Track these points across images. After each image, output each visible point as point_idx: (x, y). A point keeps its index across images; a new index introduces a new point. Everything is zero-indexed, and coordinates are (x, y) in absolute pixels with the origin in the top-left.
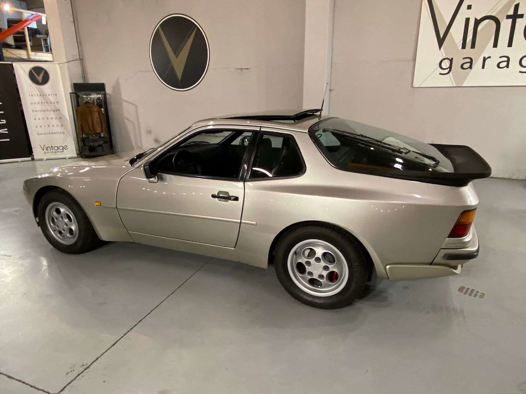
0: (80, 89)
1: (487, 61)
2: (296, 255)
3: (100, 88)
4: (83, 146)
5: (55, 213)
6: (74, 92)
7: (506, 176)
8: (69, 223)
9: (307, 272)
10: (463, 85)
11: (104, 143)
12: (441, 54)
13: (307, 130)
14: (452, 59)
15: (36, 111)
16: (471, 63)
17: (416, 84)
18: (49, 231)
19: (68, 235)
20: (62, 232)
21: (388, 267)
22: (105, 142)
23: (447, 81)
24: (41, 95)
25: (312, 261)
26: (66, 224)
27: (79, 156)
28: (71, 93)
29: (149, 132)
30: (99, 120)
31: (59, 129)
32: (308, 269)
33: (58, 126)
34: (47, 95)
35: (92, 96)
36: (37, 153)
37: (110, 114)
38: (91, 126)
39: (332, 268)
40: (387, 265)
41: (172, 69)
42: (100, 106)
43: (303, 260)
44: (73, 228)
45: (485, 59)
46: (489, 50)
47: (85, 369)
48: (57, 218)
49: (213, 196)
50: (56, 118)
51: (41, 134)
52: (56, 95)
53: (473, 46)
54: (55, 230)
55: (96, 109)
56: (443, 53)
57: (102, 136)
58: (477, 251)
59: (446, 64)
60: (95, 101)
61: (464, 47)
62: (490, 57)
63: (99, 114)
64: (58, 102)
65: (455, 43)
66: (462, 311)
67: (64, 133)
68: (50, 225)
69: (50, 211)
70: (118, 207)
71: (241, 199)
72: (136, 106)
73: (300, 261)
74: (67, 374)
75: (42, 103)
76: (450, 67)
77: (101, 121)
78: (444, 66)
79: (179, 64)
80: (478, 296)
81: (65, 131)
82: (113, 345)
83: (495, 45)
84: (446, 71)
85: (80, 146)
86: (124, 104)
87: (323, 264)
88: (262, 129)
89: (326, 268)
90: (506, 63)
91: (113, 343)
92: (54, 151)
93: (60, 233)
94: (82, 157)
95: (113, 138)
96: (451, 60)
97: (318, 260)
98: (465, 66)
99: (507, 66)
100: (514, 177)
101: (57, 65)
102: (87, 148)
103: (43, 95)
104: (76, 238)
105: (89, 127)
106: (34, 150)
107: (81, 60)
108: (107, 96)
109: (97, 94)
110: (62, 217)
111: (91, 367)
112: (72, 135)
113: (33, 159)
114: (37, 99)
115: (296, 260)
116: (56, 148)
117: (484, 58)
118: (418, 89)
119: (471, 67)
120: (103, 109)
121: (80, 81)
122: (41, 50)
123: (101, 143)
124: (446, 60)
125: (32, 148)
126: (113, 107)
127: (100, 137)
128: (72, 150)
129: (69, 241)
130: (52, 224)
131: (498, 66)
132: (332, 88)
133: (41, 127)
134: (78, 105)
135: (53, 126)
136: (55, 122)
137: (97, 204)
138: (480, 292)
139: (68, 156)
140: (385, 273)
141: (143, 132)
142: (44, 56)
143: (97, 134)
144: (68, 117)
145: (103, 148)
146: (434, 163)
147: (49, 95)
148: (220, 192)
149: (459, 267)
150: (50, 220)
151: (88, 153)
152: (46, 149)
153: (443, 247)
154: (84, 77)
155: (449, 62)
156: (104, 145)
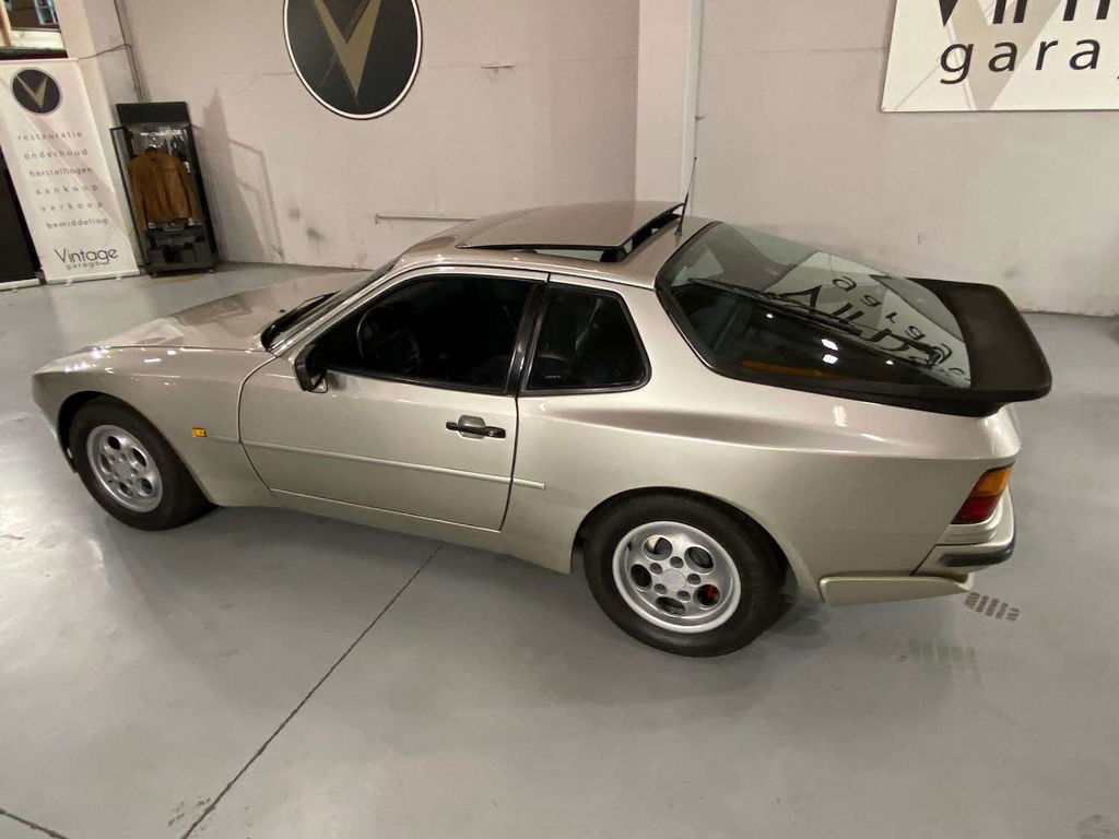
0: (133, 118)
1: (1048, 53)
2: (630, 549)
3: (176, 113)
4: (152, 249)
5: (107, 448)
6: (119, 125)
7: (1074, 310)
8: (140, 468)
9: (654, 584)
10: (992, 109)
11: (196, 241)
12: (946, 35)
13: (653, 283)
14: (971, 46)
15: (38, 173)
16: (1013, 55)
17: (888, 105)
18: (99, 483)
19: (142, 493)
20: (128, 485)
21: (824, 582)
22: (199, 239)
23: (958, 98)
24: (45, 136)
25: (665, 564)
26: (135, 471)
27: (143, 270)
28: (112, 130)
29: (295, 214)
30: (180, 189)
31: (94, 213)
32: (656, 578)
33: (90, 205)
34: (60, 136)
35: (162, 134)
36: (51, 267)
37: (204, 176)
38: (164, 204)
39: (707, 578)
40: (823, 577)
41: (338, 68)
42: (181, 157)
43: (645, 561)
44: (151, 478)
45: (1044, 48)
46: (1054, 27)
47: (207, 811)
48: (113, 459)
49: (451, 426)
50: (85, 188)
51: (55, 225)
52: (79, 134)
53: (1019, 18)
54: (110, 481)
55: (171, 164)
56: (952, 32)
57: (191, 224)
58: (1012, 545)
59: (957, 58)
60: (169, 144)
61: (998, 18)
62: (1055, 43)
63: (180, 175)
64: (85, 152)
65: (980, 9)
66: (972, 653)
67: (106, 222)
68: (100, 471)
69: (96, 441)
70: (244, 441)
71: (510, 433)
72: (260, 153)
73: (638, 562)
74: (171, 823)
75: (49, 155)
76: (966, 66)
77: (186, 192)
78: (951, 63)
79: (353, 56)
80: (1006, 615)
81: (108, 217)
82: (260, 752)
83: (1069, 15)
84: (957, 75)
85: (145, 249)
86: (235, 150)
87: (687, 570)
88: (554, 279)
89: (693, 578)
90: (1089, 57)
91: (259, 748)
92: (87, 261)
93: (123, 487)
94: (150, 274)
95: (214, 226)
96: (969, 50)
97: (676, 562)
98: (1000, 64)
99: (1093, 64)
100: (1091, 312)
101: (74, 64)
102: (160, 252)
103: (50, 136)
104: (159, 498)
105: (159, 204)
106: (42, 261)
107: (129, 47)
108: (195, 133)
109: (173, 128)
110: (124, 456)
111: (218, 805)
112: (123, 225)
113: (43, 282)
114: (38, 145)
115: (630, 560)
116: (92, 256)
117: (1043, 44)
118: (893, 117)
119: (1011, 66)
120: (187, 163)
121: (132, 99)
122: (35, 25)
123: (191, 239)
124: (958, 50)
125: (37, 258)
126: (209, 155)
127: (187, 227)
128: (126, 260)
129: (144, 503)
130: (104, 470)
131: (1073, 64)
132: (700, 115)
133: (53, 208)
134: (132, 155)
135: (80, 206)
136: (84, 197)
137: (198, 432)
138: (1010, 606)
139: (119, 272)
140: (818, 594)
141: (281, 213)
142: (43, 40)
143: (178, 220)
144: (110, 184)
145: (195, 253)
146: (927, 357)
147: (63, 135)
148: (464, 418)
149: (971, 576)
150: (100, 461)
151: (162, 264)
152: (70, 257)
153: (939, 542)
154: (139, 88)
155: (964, 53)
156: (195, 245)
